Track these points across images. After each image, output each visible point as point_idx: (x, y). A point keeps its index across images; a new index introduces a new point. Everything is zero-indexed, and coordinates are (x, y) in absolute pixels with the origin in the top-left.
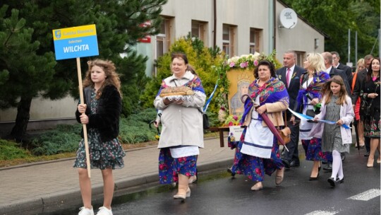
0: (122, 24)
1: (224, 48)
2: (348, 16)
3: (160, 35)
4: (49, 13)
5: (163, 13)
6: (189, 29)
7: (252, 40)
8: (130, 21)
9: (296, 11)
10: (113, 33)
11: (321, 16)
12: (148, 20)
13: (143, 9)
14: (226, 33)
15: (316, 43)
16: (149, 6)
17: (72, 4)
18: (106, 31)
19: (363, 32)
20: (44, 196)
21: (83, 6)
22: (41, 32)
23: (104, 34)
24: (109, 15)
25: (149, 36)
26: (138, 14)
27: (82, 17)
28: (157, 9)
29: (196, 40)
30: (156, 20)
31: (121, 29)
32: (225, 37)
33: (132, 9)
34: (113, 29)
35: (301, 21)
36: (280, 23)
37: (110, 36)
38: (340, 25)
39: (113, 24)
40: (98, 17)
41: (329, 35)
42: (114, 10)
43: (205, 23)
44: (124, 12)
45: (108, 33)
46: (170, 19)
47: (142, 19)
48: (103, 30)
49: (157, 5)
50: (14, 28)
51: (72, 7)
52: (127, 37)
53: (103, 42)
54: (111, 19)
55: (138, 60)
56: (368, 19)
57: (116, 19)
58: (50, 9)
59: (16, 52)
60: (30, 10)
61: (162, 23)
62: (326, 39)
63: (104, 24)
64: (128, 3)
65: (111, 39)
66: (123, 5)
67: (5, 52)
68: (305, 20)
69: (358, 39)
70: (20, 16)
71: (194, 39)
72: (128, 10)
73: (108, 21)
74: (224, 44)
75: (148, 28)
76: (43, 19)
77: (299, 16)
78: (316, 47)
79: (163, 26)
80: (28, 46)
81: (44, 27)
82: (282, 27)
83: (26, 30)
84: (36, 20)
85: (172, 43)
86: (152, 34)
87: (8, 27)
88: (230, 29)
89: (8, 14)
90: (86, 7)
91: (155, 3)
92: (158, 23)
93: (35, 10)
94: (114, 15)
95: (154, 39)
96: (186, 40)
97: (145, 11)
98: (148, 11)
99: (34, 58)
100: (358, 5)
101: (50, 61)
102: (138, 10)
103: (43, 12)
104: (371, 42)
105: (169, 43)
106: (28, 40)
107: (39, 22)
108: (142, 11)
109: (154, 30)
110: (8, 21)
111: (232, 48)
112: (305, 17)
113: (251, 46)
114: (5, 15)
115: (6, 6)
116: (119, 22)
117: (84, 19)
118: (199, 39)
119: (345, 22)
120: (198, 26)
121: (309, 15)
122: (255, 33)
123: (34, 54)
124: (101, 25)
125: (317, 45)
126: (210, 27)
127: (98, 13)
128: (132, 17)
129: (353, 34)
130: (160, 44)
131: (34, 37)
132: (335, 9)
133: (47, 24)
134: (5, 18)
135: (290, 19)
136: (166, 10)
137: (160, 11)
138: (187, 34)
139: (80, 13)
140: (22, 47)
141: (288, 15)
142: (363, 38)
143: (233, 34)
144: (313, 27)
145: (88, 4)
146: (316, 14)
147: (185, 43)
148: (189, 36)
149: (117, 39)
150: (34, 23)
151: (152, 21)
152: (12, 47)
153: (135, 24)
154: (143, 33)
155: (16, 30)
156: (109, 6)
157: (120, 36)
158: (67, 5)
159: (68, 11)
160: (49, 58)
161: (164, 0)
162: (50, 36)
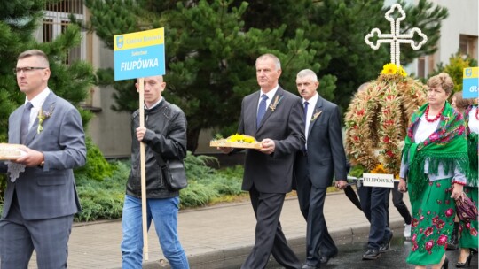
4: (328, 32)
13: (419, 24)
16: (427, 21)
17: (353, 22)
21: (363, 23)
22: (320, 53)
28: (436, 24)
30: (434, 37)
43: (476, 37)
49: (436, 20)
50: (298, 49)
51: (353, 25)
58: (329, 27)
70: (305, 37)
71: (464, 57)
76: (320, 39)
81: (322, 48)
83: (306, 51)
87: (292, 48)
89: (289, 34)
91: (434, 18)
92: (435, 41)
93: (313, 30)
97: (422, 26)
101: (328, 85)
103: (319, 31)
106: (309, 62)
107: (318, 43)
110: (291, 42)
115: (284, 26)
130: (421, 64)
131: (319, 57)
133: (325, 44)
150: (313, 44)
155: (300, 51)
158: (347, 23)
159: (348, 29)
160: (327, 81)
161: (444, 14)
162: (329, 57)
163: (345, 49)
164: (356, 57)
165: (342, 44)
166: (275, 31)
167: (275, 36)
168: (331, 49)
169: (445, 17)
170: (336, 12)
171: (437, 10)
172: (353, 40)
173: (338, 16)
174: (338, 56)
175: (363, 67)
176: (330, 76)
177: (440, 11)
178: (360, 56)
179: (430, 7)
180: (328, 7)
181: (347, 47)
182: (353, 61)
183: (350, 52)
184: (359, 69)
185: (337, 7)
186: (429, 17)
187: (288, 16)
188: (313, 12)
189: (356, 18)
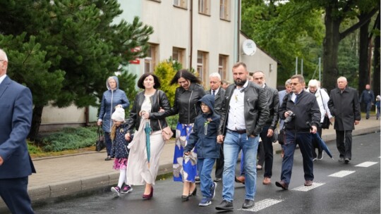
0: (117, 49)
1: (198, 69)
2: (296, 46)
3: (147, 58)
4: (59, 39)
5: (150, 41)
6: (170, 53)
7: (220, 64)
8: (124, 47)
9: (256, 42)
10: (110, 55)
11: (275, 47)
12: (138, 46)
13: (134, 37)
14: (200, 58)
15: (270, 68)
16: (139, 35)
17: (77, 32)
18: (104, 54)
19: (307, 59)
20: (51, 184)
22: (52, 54)
23: (102, 57)
24: (107, 41)
25: (138, 59)
26: (130, 41)
27: (85, 43)
28: (145, 37)
29: (176, 63)
30: (145, 47)
31: (116, 53)
32: (199, 61)
33: (125, 37)
34: (110, 53)
35: (259, 50)
36: (242, 51)
37: (107, 58)
38: (289, 54)
39: (110, 49)
40: (98, 43)
41: (280, 62)
42: (111, 38)
43: (183, 50)
44: (119, 39)
45: (105, 56)
46: (155, 46)
47: (133, 45)
48: (101, 53)
49: (146, 34)
50: (31, 50)
51: (77, 35)
52: (121, 59)
53: (101, 63)
54: (109, 45)
55: (129, 77)
56: (312, 50)
57: (112, 45)
58: (60, 36)
59: (32, 69)
60: (43, 36)
61: (149, 49)
62: (278, 64)
63: (102, 48)
64: (122, 33)
65: (108, 60)
66: (118, 34)
67: (24, 69)
68: (262, 49)
69: (304, 65)
70: (37, 41)
72: (122, 38)
73: (106, 46)
74: (198, 66)
75: (138, 52)
76: (54, 44)
77: (258, 46)
78: (270, 71)
79: (150, 51)
80: (42, 65)
81: (54, 51)
82: (244, 54)
83: (40, 52)
84: (49, 44)
85: (157, 64)
86: (140, 57)
87: (27, 49)
88: (203, 54)
89: (27, 39)
90: (88, 35)
91: (144, 33)
92: (146, 49)
93: (48, 37)
94: (111, 42)
95: (142, 61)
96: (168, 63)
97: (136, 39)
98: (138, 39)
99: (46, 75)
100: (304, 38)
101: (59, 77)
102: (130, 38)
103: (54, 38)
104: (313, 68)
105: (154, 64)
106: (42, 60)
107: (51, 46)
108: (133, 39)
109: (142, 54)
110: (26, 45)
111: (205, 70)
112: (263, 46)
113: (220, 69)
114: (23, 40)
115: (24, 33)
116: (114, 47)
117: (87, 45)
118: (179, 62)
119: (293, 51)
120: (178, 51)
121: (265, 45)
122: (223, 58)
123: (46, 71)
124: (100, 49)
125: (272, 68)
126: (187, 53)
127: (98, 40)
128: (125, 43)
129: (299, 61)
130: (147, 65)
131: (47, 58)
132: (285, 42)
133: (57, 48)
134: (24, 42)
135: (250, 48)
136: (152, 39)
137: (147, 39)
138: (168, 58)
139: (84, 40)
140: (37, 66)
141: (249, 45)
142: (307, 64)
143: (205, 59)
144: (268, 54)
145: (90, 33)
146: (271, 45)
147: (167, 65)
148: (170, 60)
149: (113, 61)
150: (47, 47)
151: (141, 47)
152: (28, 66)
153: (127, 49)
154: (133, 56)
155: (33, 52)
156: (107, 35)
157: (115, 58)
158: (73, 33)
159: (74, 37)
160: (58, 74)
161: (150, 31)
162: (60, 57)
163: (73, 52)
164: (81, 58)
165: (70, 48)
166: (18, 37)
167: (18, 41)
168: (62, 51)
169: (151, 33)
170: (65, 25)
171: (146, 27)
172: (80, 45)
173: (66, 28)
174: (67, 57)
175: (91, 65)
176: (60, 71)
177: (148, 28)
178: (84, 57)
179: (140, 25)
180: (60, 20)
181: (74, 50)
182: (78, 60)
183: (78, 54)
184: (88, 67)
185: (65, 21)
186: (141, 32)
187: (30, 27)
188: (50, 24)
189: (79, 29)
